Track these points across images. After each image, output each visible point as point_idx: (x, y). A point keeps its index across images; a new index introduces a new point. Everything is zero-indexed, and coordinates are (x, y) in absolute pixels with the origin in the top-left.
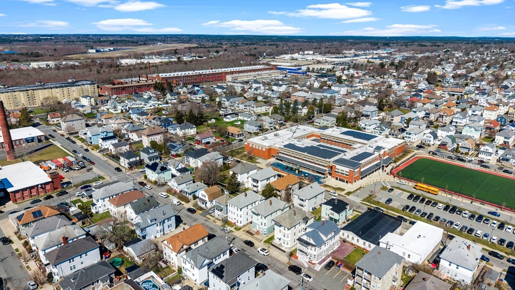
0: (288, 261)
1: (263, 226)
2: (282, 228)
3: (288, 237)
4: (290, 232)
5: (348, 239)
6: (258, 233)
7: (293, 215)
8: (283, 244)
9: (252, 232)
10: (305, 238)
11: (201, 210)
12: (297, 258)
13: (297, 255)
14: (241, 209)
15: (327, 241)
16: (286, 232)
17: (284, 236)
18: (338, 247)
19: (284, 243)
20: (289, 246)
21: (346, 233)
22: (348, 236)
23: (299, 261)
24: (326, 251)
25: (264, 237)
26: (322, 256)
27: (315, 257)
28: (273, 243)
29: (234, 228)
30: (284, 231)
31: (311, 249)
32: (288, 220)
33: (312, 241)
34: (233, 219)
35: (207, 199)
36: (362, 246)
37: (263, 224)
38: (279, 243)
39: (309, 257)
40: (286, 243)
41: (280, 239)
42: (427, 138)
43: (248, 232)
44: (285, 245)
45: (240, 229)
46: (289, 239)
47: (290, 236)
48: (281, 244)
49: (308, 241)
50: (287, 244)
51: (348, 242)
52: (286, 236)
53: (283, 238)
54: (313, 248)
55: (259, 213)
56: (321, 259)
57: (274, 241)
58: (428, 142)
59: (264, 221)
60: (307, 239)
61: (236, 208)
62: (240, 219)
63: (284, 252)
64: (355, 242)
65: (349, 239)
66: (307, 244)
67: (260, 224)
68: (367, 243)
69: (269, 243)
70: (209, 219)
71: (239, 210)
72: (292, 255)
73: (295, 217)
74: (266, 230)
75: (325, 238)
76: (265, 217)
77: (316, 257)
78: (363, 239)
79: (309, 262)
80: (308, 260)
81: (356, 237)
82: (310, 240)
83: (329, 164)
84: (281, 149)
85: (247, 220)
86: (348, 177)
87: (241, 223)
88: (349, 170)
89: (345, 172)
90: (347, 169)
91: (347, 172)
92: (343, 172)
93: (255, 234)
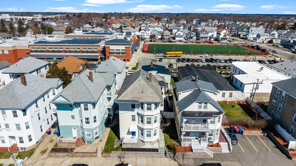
1: (92, 125)
6: (81, 141)
7: (148, 80)
8: (146, 139)
9: (64, 146)
13: (183, 144)
14: (25, 111)
16: (153, 112)
17: (149, 123)
23: (196, 153)
25: (96, 144)
27: (217, 134)
28: (124, 147)
29: (14, 157)
31: (213, 122)
33: (211, 108)
34: (7, 139)
36: (220, 99)
37: (91, 120)
39: (208, 137)
40: (153, 132)
42: (142, 34)
43: (55, 150)
44: (152, 138)
45: (32, 153)
50: (155, 134)
52: (153, 120)
54: (217, 119)
55: (78, 101)
58: (144, 37)
59: (93, 112)
60: (200, 107)
61: (9, 113)
62: (24, 133)
63: (156, 150)
68: (227, 93)
69: (115, 150)
71: (20, 113)
73: (153, 83)
74: (97, 130)
76: (94, 104)
78: (222, 90)
79: (208, 146)
80: (206, 144)
82: (206, 107)
83: (99, 48)
84: (32, 47)
85: (42, 130)
86: (125, 55)
87: (30, 140)
88: (125, 47)
89: (121, 51)
90: (123, 47)
91: (123, 50)
92: (119, 51)
93: (73, 146)
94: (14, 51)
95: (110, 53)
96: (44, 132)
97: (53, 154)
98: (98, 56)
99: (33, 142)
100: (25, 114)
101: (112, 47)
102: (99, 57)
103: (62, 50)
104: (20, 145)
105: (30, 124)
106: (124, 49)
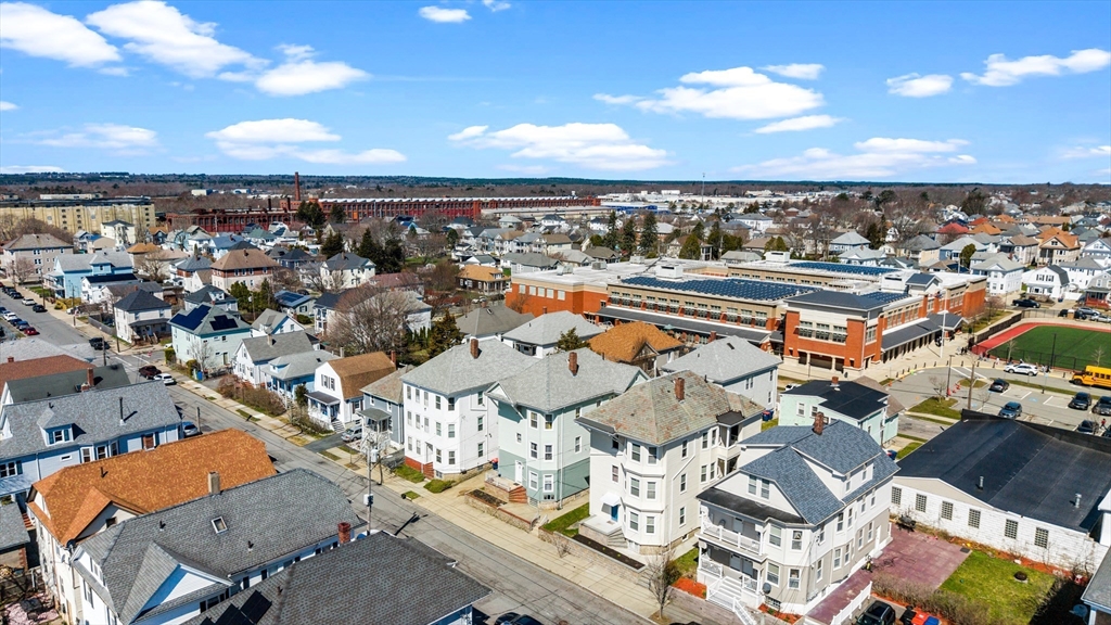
0: (654, 606)
1: (541, 464)
2: (624, 458)
3: (651, 495)
4: (660, 466)
5: (919, 517)
6: (518, 494)
7: (673, 395)
8: (629, 533)
9: (493, 492)
10: (738, 486)
11: (313, 434)
12: (700, 591)
13: (701, 576)
14: (452, 401)
15: (849, 499)
16: (645, 466)
17: (635, 491)
18: (887, 549)
19: (634, 525)
20: (657, 538)
21: (911, 488)
22: (921, 502)
23: (711, 605)
24: (841, 557)
25: (543, 510)
26: (825, 581)
27: (793, 583)
28: (582, 532)
29: (423, 484)
30: (631, 465)
31: (775, 541)
32: (652, 414)
33: (777, 500)
34: (423, 447)
35: (338, 393)
36: (1000, 542)
37: (541, 452)
38: (608, 529)
39: (761, 580)
40: (643, 521)
41: (614, 511)
42: (1040, 282)
43: (477, 494)
44: (642, 536)
45: (447, 486)
46: (657, 504)
47: (660, 486)
48: (617, 534)
49: (757, 498)
50: (650, 529)
51: (924, 529)
52: (643, 488)
53: (630, 500)
54: (787, 534)
55: (522, 402)
56: (820, 598)
57: (587, 522)
58: (1046, 293)
59: (546, 435)
60: (752, 488)
61: (432, 396)
62: (445, 444)
63: (636, 565)
64: (958, 526)
65: (930, 517)
66: (751, 514)
67: (526, 453)
68: (1028, 526)
69: (566, 532)
70: (335, 458)
71: (445, 402)
72: (671, 576)
73: (684, 405)
74: (552, 479)
75: (837, 488)
76: (549, 418)
77: (802, 579)
78: (1003, 506)
79: (763, 607)
80: (757, 599)
81: (964, 503)
82: (765, 493)
83: (774, 313)
84: (614, 289)
85: (481, 454)
86: (844, 344)
87: (452, 461)
88: (848, 320)
89: (831, 330)
90: (840, 319)
91: (840, 328)
92: (825, 330)
93: (506, 499)
94: (575, 294)
95: (797, 332)
96: (483, 460)
97: (471, 499)
98: (765, 335)
99: (456, 469)
100: (451, 407)
101: (806, 314)
102: (767, 340)
103: (676, 305)
104: (436, 466)
105: (456, 429)
106: (845, 324)
